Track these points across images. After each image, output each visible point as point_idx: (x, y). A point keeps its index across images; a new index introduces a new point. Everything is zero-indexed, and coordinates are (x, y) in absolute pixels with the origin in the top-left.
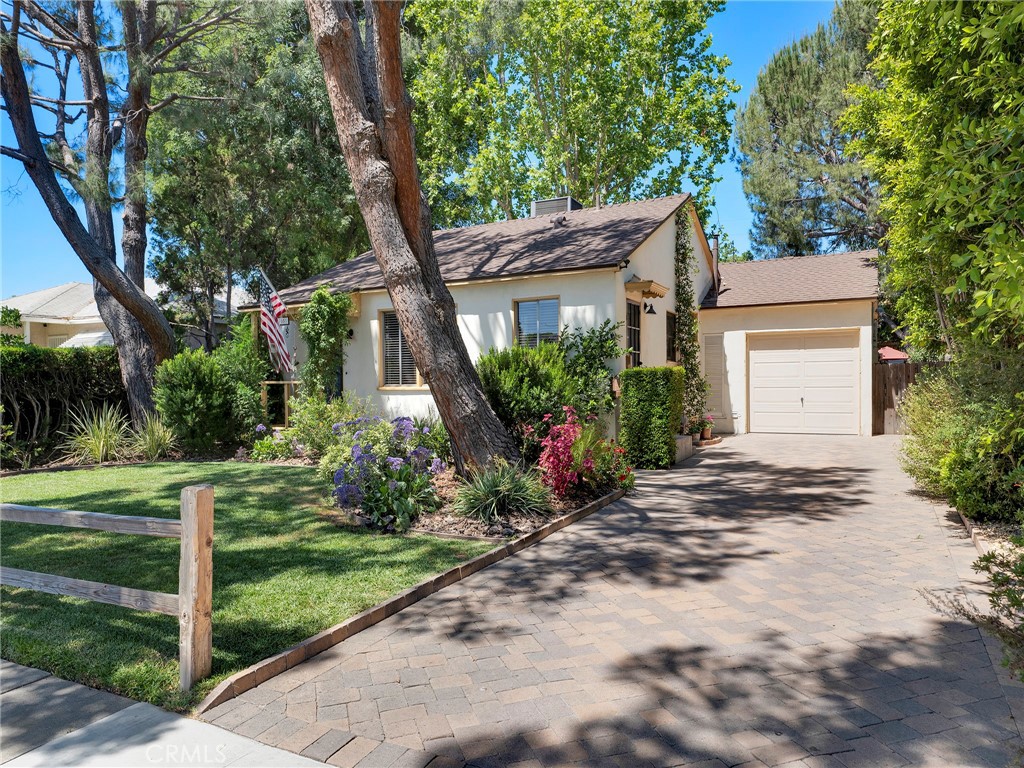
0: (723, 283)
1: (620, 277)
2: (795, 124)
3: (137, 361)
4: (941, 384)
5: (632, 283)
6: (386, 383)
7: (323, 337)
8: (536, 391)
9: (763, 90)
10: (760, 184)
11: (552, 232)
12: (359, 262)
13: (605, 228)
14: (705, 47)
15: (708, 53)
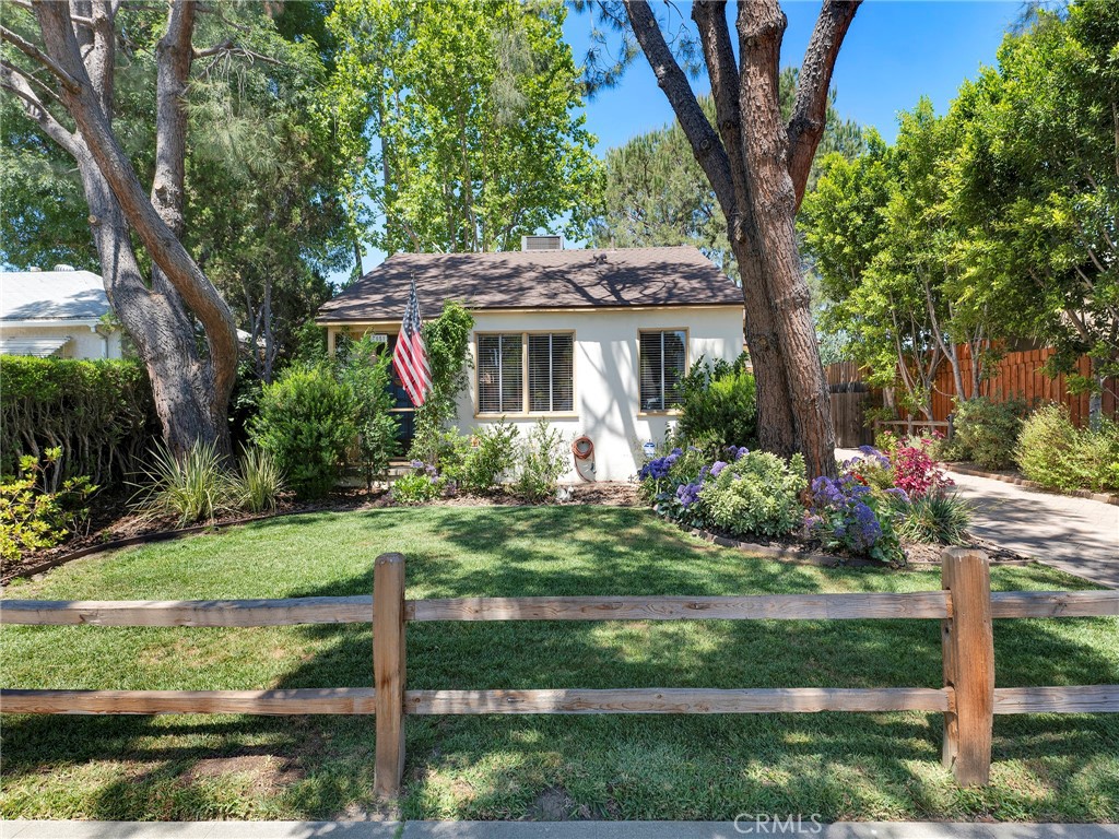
6: (482, 411)
14: (580, 122)
15: (580, 128)
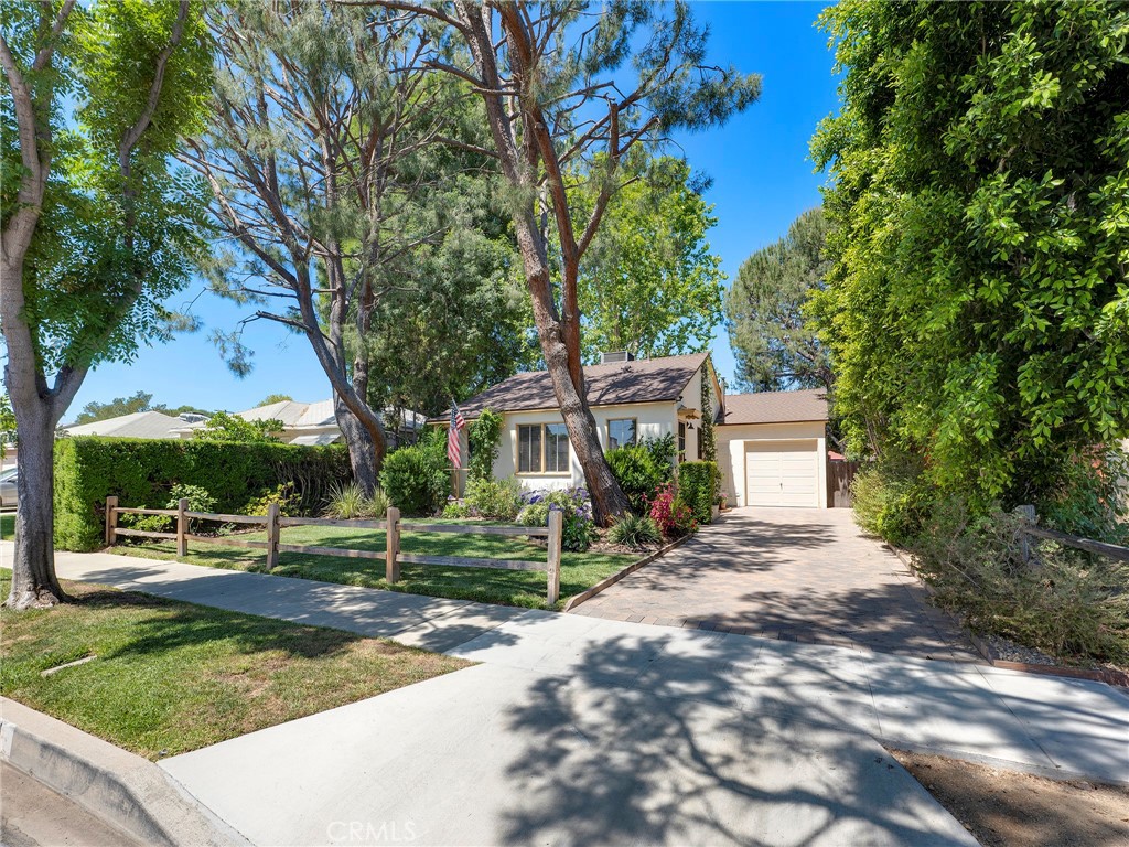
0: (727, 408)
1: (676, 406)
2: (765, 302)
3: (363, 454)
4: (873, 473)
5: (681, 410)
6: (520, 470)
7: (486, 441)
8: (636, 475)
9: (743, 279)
10: (743, 341)
11: (623, 375)
12: (493, 392)
13: (658, 374)
14: (704, 250)
15: (706, 253)
